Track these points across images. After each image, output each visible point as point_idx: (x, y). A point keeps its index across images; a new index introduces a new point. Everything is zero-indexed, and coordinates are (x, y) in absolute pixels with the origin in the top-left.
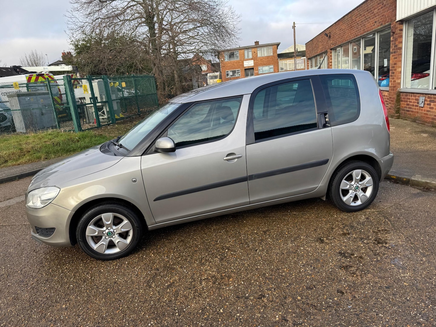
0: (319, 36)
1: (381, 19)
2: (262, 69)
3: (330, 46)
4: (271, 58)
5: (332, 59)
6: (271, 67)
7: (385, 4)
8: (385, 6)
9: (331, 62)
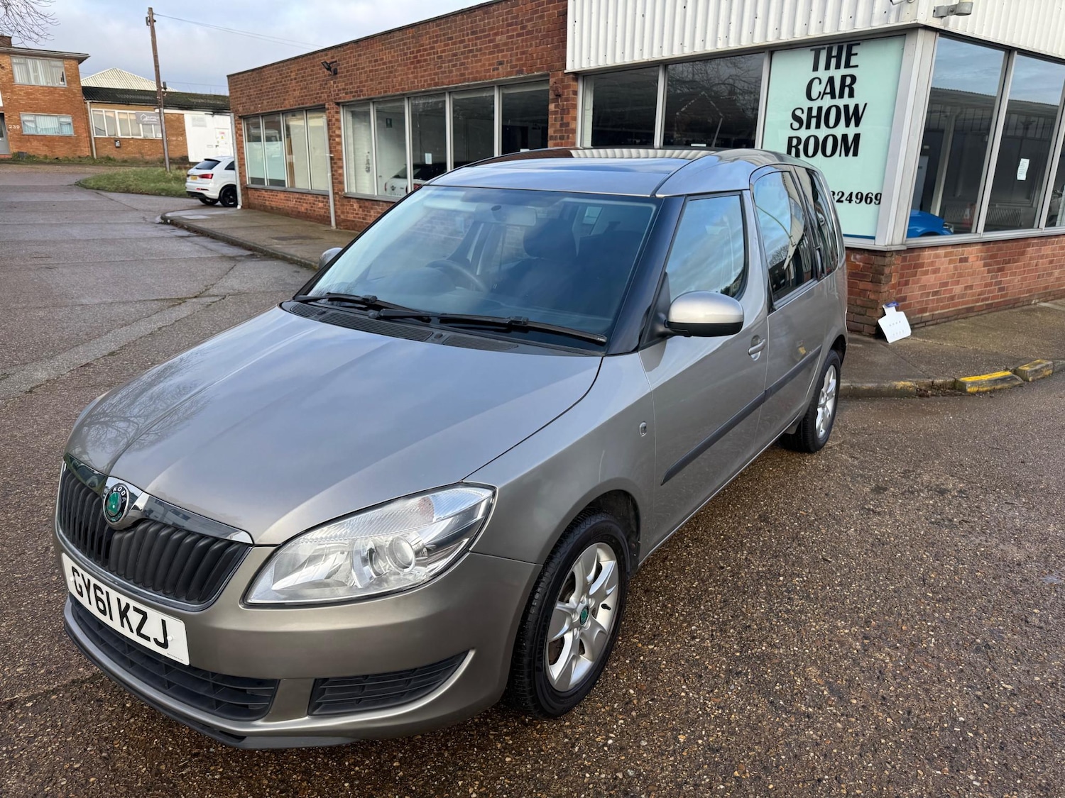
0: (288, 63)
1: (518, 60)
2: (34, 122)
3: (338, 95)
4: (61, 95)
5: (340, 128)
6: (63, 120)
7: (529, 28)
8: (529, 33)
9: (339, 136)
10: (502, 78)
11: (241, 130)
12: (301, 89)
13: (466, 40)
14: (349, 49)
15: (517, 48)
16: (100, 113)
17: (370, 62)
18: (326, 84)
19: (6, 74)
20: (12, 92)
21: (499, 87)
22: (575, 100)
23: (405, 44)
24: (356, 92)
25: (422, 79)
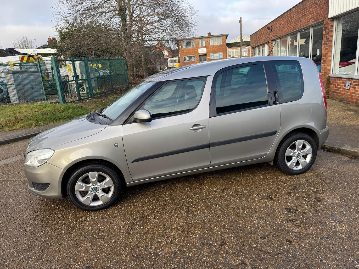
0: (262, 29)
1: (316, 16)
2: (213, 56)
3: (272, 37)
4: (221, 47)
6: (221, 54)
8: (319, 5)
9: (272, 51)
10: (311, 24)
11: (253, 52)
12: (264, 37)
13: (302, 12)
14: (275, 22)
15: (315, 12)
16: (230, 50)
17: (279, 25)
18: (269, 34)
19: (208, 43)
20: (209, 48)
21: (312, 27)
22: (333, 28)
23: (287, 17)
24: (276, 36)
25: (291, 28)
